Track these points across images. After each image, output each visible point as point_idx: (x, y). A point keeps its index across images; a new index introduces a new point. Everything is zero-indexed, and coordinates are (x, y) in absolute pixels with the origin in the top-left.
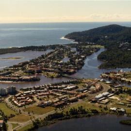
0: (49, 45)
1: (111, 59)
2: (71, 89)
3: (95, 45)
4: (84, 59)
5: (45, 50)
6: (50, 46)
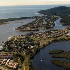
3: (55, 16)
5: (32, 19)
6: (34, 17)
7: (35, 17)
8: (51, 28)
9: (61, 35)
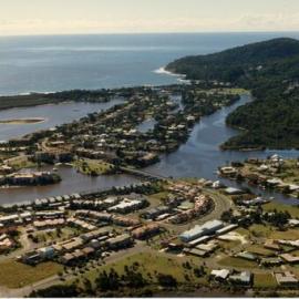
0: (120, 87)
1: (257, 126)
2: (127, 210)
4: (191, 124)
5: (106, 101)
7: (130, 89)
8: (143, 164)
9: (146, 236)
